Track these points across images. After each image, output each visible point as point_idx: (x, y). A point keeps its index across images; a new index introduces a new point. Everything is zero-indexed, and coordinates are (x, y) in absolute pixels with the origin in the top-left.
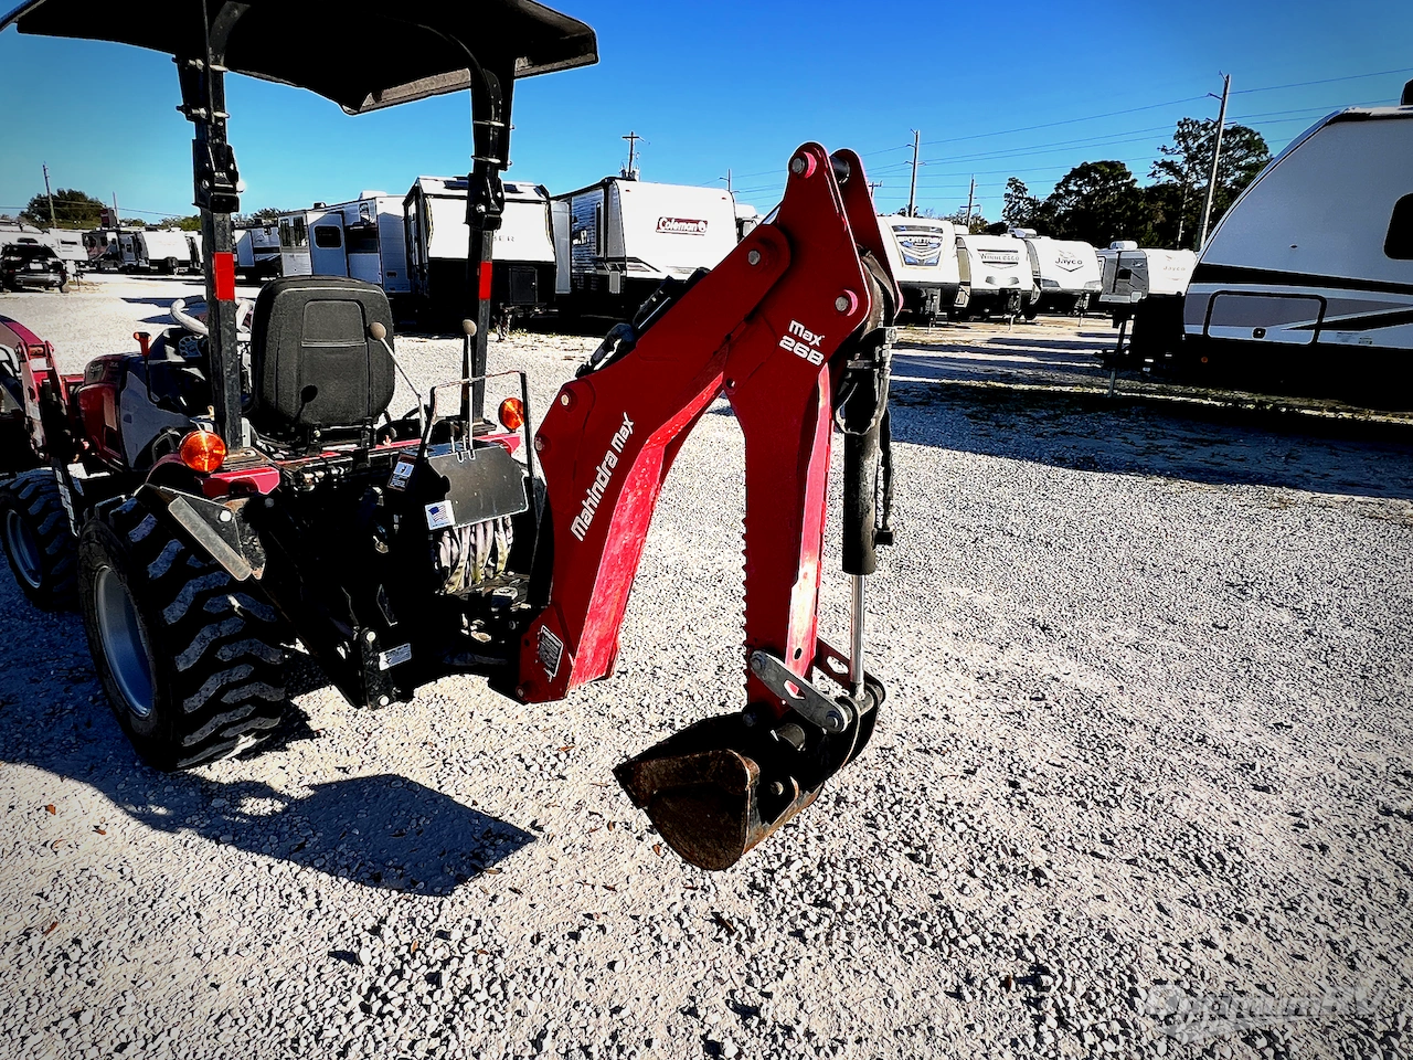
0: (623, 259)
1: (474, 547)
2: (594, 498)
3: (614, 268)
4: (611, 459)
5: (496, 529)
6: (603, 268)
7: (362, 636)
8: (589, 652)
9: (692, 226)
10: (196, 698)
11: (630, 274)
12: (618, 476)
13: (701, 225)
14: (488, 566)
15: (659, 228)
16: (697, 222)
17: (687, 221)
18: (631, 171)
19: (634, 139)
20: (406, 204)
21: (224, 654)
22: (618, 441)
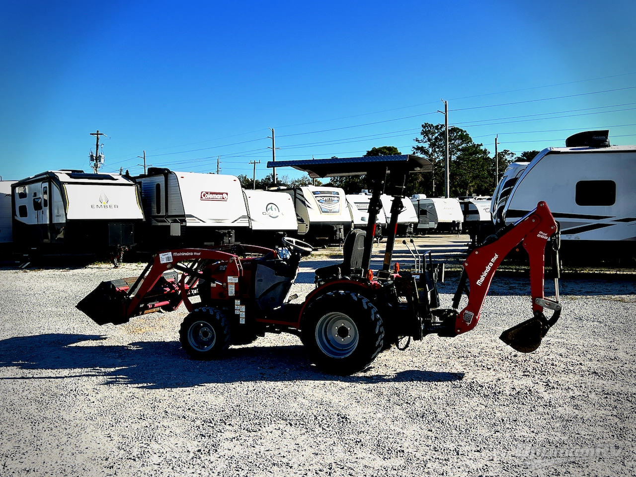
0: (184, 216)
2: (485, 274)
3: (175, 221)
4: (491, 264)
6: (164, 221)
9: (219, 196)
11: (188, 224)
13: (225, 195)
15: (201, 198)
16: (222, 194)
17: (217, 194)
18: (98, 156)
19: (99, 135)
20: (14, 187)
21: (381, 330)
22: (493, 260)
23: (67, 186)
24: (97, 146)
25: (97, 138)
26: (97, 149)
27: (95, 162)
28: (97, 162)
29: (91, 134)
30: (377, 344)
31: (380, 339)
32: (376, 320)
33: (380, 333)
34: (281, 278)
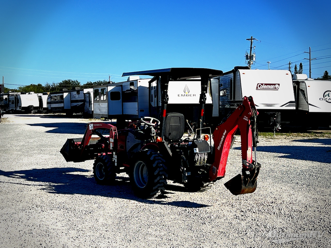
1: (201, 157)
2: (221, 143)
4: (223, 137)
5: (205, 155)
6: (233, 105)
7: (184, 169)
8: (221, 170)
9: (272, 86)
10: (156, 180)
12: (224, 139)
13: (277, 86)
14: (203, 162)
15: (257, 88)
16: (275, 85)
17: (270, 85)
18: (251, 55)
19: (252, 40)
21: (161, 173)
22: (224, 134)
24: (251, 48)
25: (251, 42)
26: (251, 51)
27: (249, 60)
28: (250, 60)
29: (247, 39)
30: (156, 181)
31: (158, 178)
32: (157, 167)
33: (158, 175)
34: (138, 141)
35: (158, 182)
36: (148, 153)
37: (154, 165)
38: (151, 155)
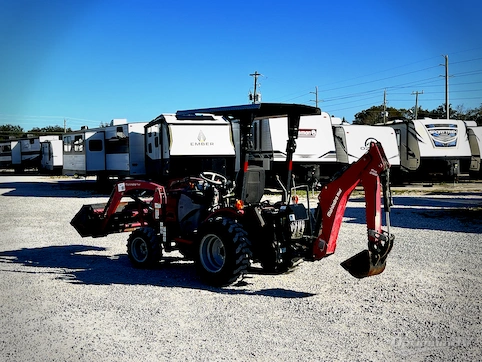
0: (272, 152)
1: (297, 227)
2: (333, 207)
3: (266, 157)
5: (302, 223)
6: (259, 157)
7: (277, 244)
8: (331, 244)
9: (308, 132)
10: (238, 260)
11: (275, 159)
13: (313, 132)
14: (300, 233)
16: (311, 130)
20: (146, 127)
21: (244, 251)
22: (338, 194)
23: (171, 127)
24: (255, 86)
25: (256, 78)
26: (255, 89)
28: (254, 101)
30: (238, 262)
31: (241, 258)
32: (239, 242)
33: (241, 253)
34: (197, 206)
35: (241, 264)
36: (224, 223)
37: (235, 240)
38: (228, 225)
